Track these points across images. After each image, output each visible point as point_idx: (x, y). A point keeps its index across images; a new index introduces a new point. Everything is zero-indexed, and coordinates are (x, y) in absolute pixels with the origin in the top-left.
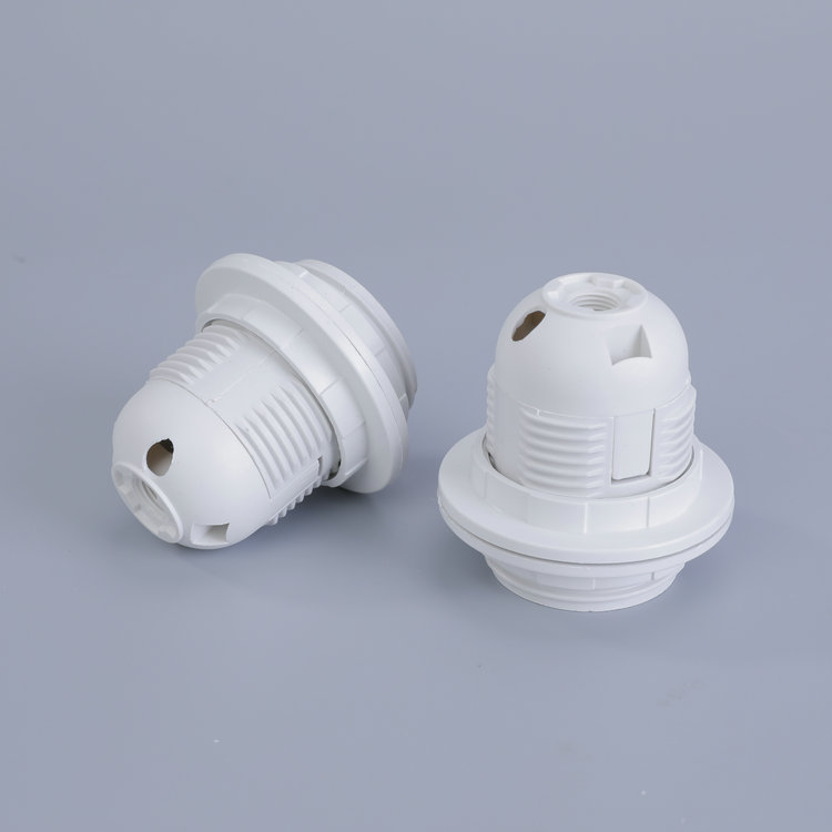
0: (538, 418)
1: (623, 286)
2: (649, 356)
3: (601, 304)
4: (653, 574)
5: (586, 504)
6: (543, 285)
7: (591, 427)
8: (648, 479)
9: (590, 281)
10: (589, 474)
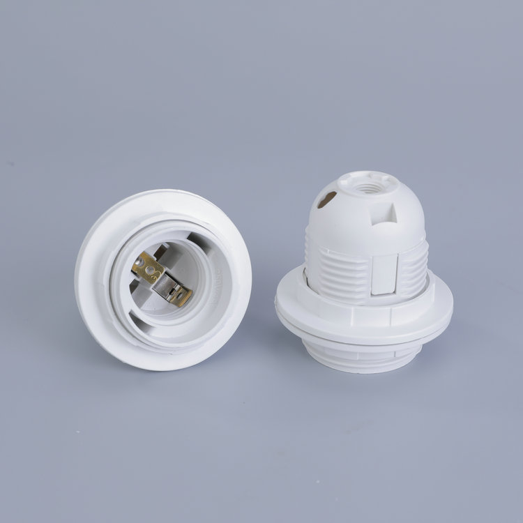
0: (328, 255)
1: (388, 180)
2: (396, 222)
3: (373, 190)
4: (395, 352)
5: (353, 309)
7: (358, 262)
8: (394, 296)
9: (369, 176)
10: (357, 290)
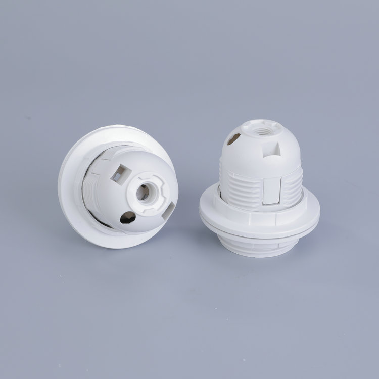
0: (234, 177)
1: (276, 126)
2: (280, 155)
3: (265, 133)
4: (278, 244)
5: (250, 213)
6: (241, 124)
7: (254, 182)
8: (279, 205)
9: (263, 123)
10: (253, 201)
